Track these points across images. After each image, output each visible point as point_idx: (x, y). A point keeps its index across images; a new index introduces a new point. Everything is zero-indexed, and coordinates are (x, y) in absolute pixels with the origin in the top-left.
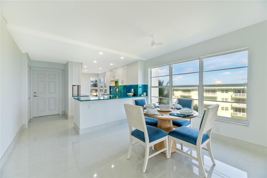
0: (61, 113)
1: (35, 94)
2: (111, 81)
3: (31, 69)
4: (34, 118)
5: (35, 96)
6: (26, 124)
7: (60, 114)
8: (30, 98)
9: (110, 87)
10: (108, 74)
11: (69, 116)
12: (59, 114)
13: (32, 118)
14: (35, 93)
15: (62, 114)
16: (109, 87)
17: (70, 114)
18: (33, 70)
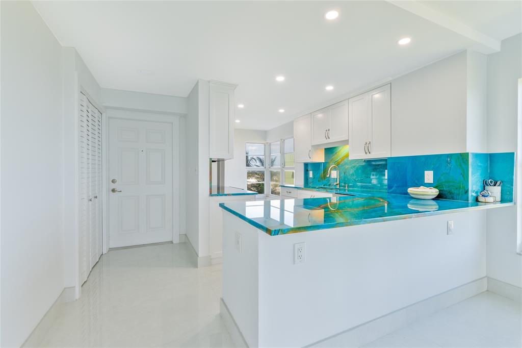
0: (176, 240)
1: (113, 186)
2: (312, 146)
3: (104, 115)
4: (111, 250)
5: (113, 191)
6: (75, 287)
7: (174, 242)
8: (96, 197)
9: (306, 165)
10: (302, 128)
11: (199, 256)
12: (172, 242)
13: (105, 251)
14: (113, 181)
15: (179, 243)
16: (303, 164)
17: (202, 252)
18: (109, 118)
